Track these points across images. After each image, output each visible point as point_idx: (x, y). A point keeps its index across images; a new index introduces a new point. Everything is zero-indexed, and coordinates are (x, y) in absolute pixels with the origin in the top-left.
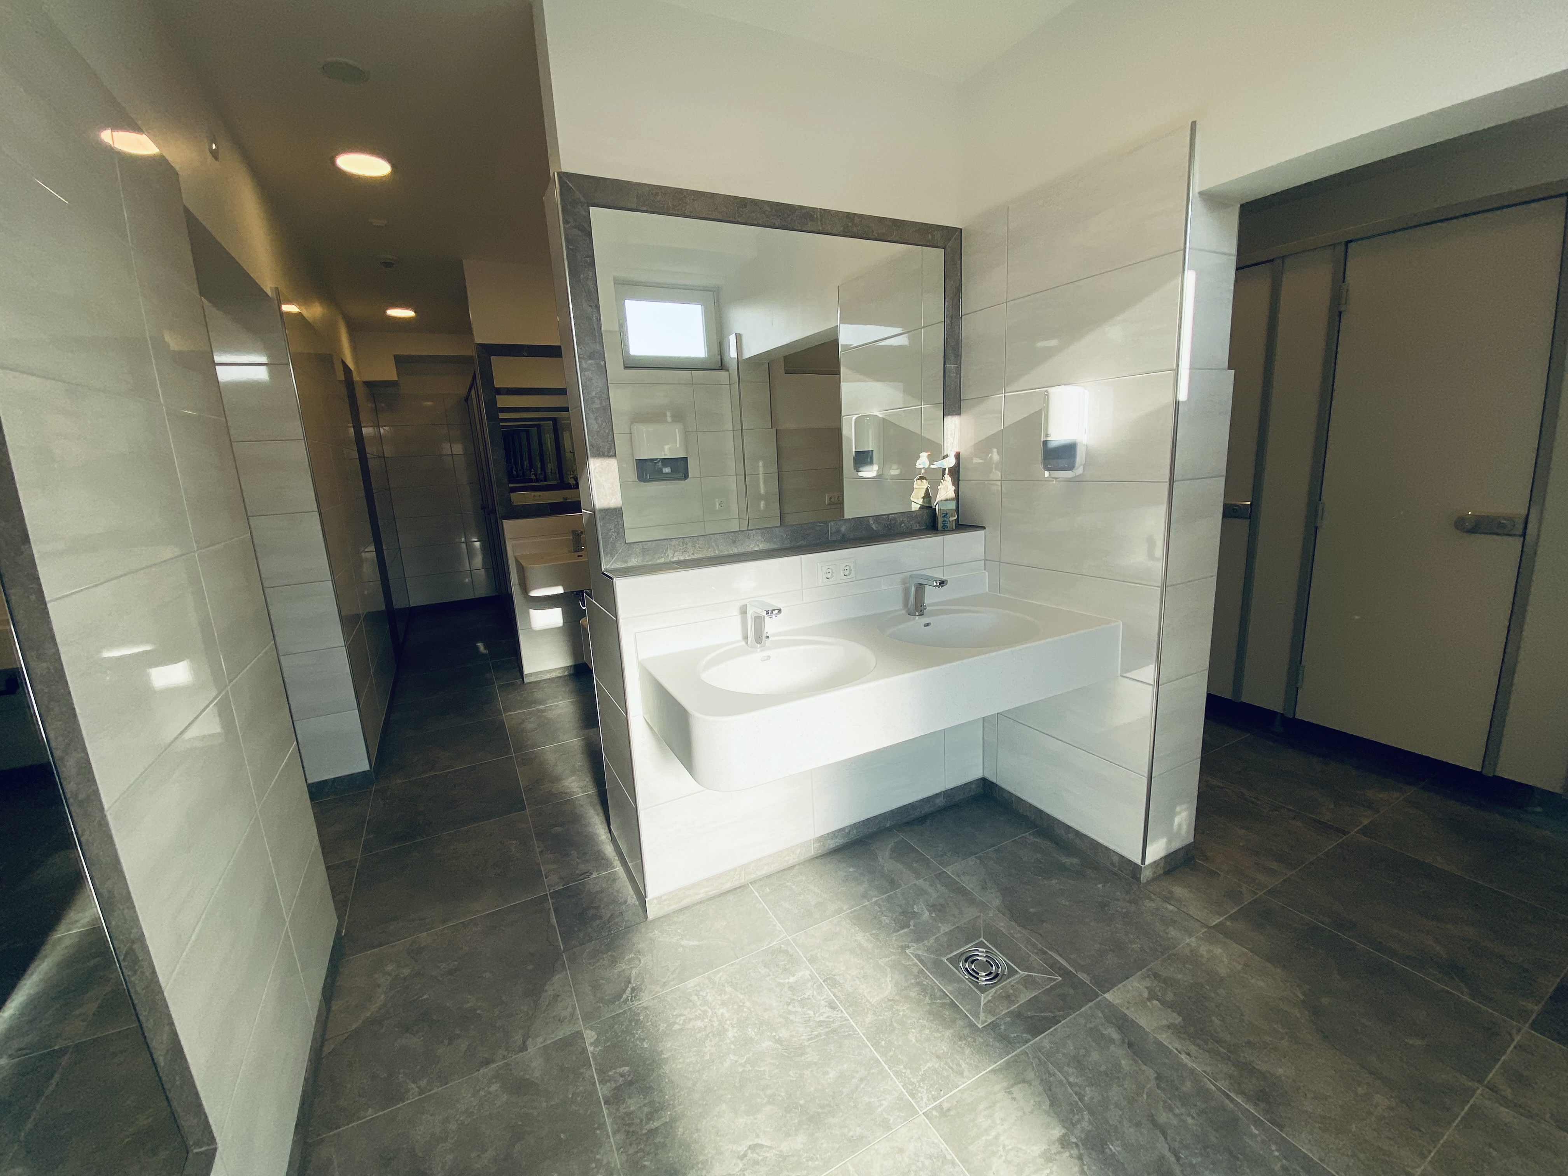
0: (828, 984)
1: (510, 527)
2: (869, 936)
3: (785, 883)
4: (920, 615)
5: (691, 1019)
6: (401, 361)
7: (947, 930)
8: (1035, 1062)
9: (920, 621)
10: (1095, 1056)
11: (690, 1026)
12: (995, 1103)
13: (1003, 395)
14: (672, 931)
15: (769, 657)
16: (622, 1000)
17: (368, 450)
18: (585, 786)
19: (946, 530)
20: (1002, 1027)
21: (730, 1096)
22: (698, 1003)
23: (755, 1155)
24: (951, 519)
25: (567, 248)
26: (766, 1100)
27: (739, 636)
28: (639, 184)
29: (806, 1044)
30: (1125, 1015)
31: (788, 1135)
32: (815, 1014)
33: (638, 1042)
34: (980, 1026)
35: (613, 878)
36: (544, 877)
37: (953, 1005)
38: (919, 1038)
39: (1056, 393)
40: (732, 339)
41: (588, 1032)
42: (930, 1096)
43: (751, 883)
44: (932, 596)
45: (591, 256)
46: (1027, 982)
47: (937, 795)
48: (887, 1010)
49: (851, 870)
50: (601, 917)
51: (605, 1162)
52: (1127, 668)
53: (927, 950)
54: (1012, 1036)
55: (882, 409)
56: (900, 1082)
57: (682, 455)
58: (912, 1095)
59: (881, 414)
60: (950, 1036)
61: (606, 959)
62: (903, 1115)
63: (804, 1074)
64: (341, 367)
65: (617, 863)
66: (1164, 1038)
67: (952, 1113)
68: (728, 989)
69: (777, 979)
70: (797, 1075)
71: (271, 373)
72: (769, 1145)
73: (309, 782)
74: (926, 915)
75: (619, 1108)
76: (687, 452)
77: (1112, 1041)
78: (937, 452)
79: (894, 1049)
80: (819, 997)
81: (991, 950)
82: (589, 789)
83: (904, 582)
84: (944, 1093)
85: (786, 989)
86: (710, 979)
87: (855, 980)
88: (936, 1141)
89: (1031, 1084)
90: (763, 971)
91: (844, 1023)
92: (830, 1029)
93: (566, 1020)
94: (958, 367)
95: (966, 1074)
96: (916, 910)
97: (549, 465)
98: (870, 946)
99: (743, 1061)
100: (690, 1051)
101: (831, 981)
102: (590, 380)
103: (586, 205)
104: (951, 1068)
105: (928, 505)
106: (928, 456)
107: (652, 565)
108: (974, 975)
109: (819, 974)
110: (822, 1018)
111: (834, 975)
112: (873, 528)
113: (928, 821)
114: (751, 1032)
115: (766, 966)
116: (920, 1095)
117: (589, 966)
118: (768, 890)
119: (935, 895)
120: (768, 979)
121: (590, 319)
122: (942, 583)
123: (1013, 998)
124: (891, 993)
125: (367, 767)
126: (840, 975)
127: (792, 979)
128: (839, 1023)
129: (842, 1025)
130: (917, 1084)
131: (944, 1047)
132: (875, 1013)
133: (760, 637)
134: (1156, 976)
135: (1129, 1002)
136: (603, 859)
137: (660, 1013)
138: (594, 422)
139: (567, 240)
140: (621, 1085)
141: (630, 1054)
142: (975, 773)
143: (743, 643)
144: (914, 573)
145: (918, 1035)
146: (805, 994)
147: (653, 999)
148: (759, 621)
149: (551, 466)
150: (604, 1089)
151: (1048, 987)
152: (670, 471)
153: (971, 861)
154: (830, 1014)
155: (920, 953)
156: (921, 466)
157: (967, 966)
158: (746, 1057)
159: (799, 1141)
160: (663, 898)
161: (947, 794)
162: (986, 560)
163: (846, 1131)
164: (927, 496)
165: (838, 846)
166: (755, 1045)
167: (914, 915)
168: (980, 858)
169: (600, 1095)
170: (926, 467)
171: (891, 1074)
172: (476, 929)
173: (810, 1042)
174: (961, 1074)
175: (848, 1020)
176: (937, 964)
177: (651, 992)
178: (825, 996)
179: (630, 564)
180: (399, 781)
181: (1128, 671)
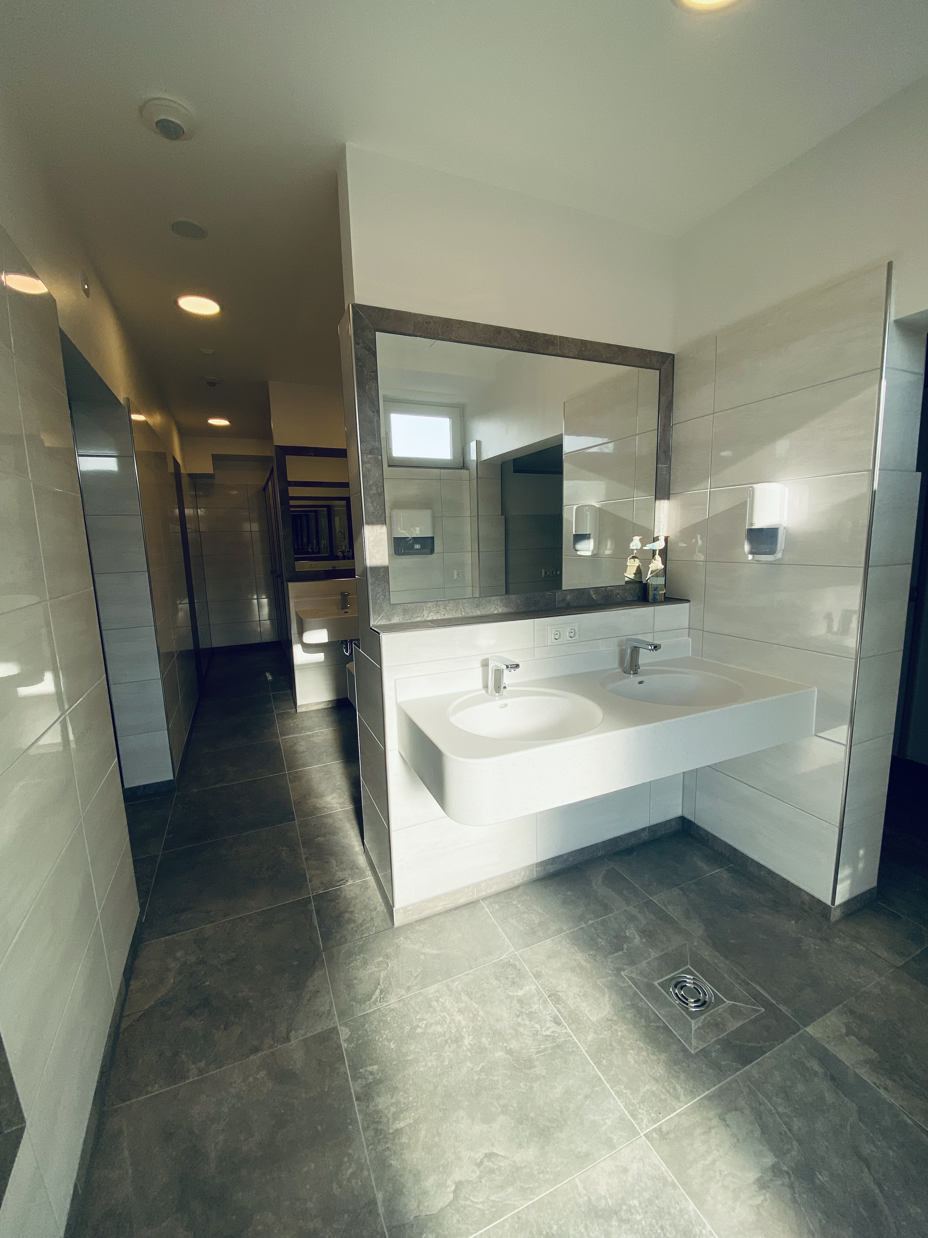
0: (552, 999)
1: (293, 588)
2: (587, 956)
3: (511, 902)
4: (635, 674)
5: (431, 1024)
6: (216, 458)
7: (657, 955)
8: (746, 1090)
9: (633, 680)
10: (801, 1088)
11: (430, 1031)
12: (710, 1128)
13: (709, 490)
14: (415, 939)
15: (506, 705)
16: (372, 1000)
17: (188, 526)
18: (343, 803)
19: (655, 602)
20: (713, 1054)
21: (467, 1103)
22: (438, 1009)
23: (490, 1164)
24: (661, 592)
25: (357, 364)
26: (500, 1109)
27: (480, 685)
28: (416, 315)
29: (535, 1057)
30: (826, 1049)
31: (520, 1146)
32: (541, 1028)
33: (386, 1043)
34: (693, 1052)
35: (365, 886)
36: (308, 881)
37: (666, 1028)
38: (637, 1059)
39: (759, 488)
40: (473, 445)
41: (343, 1028)
42: (650, 1118)
43: (482, 900)
44: (645, 657)
45: (374, 372)
46: (734, 1011)
47: (643, 830)
48: (606, 1029)
49: (569, 893)
50: (354, 921)
51: (356, 1157)
52: (821, 728)
53: (640, 974)
54: (723, 1063)
55: (599, 501)
56: (622, 1102)
57: (430, 535)
58: (632, 1115)
59: (597, 504)
60: (666, 1059)
61: (358, 960)
62: (626, 1135)
63: (533, 1087)
64: (172, 464)
65: (369, 873)
66: (863, 1072)
67: (672, 1136)
68: (465, 998)
69: (507, 991)
70: (528, 1088)
71: (120, 465)
72: (504, 1155)
73: (126, 787)
74: (637, 940)
75: (368, 1105)
76: (434, 532)
77: (816, 1074)
78: (650, 537)
79: (614, 1069)
80: (545, 1012)
81: (698, 977)
82: (347, 806)
83: (620, 645)
84: (662, 1116)
85: (515, 1002)
86: (448, 986)
87: (576, 998)
88: (657, 1162)
89: (742, 1113)
90: (495, 982)
91: (568, 1039)
92: (556, 1044)
93: (325, 1015)
94: (668, 467)
95: (682, 1098)
96: (628, 934)
97: (323, 542)
98: (588, 966)
99: (479, 1069)
100: (431, 1055)
101: (555, 997)
102: (369, 470)
103: (373, 330)
104: (669, 1092)
105: (639, 580)
106: (640, 540)
107: (410, 623)
108: (683, 1000)
109: (544, 989)
110: (548, 1033)
111: (558, 992)
112: (593, 598)
113: (635, 853)
114: (485, 1041)
115: (497, 978)
116: (640, 1116)
117: (344, 965)
118: (497, 907)
119: (644, 922)
120: (499, 990)
121: (371, 422)
122: (656, 647)
123: (721, 1026)
124: (609, 1013)
125: (171, 778)
126: (562, 991)
127: (520, 993)
128: (564, 1039)
129: (566, 1041)
130: (637, 1105)
131: (660, 1070)
132: (595, 1032)
133: (499, 687)
134: (852, 1012)
135: (828, 1037)
136: (357, 868)
137: (405, 1016)
138: (370, 505)
139: (356, 358)
140: (370, 1083)
141: (379, 1053)
142: (677, 812)
143: (484, 691)
144: (629, 637)
145: (636, 1057)
146: (532, 1008)
147: (399, 1001)
148: (499, 674)
149: (324, 542)
150: (356, 1085)
151: (753, 1017)
152: (420, 548)
153: (676, 891)
154: (555, 1029)
155: (633, 976)
156: (635, 548)
157: (677, 991)
158: (480, 1066)
159: (530, 1153)
160: (408, 909)
161: (652, 829)
162: (689, 628)
163: (573, 1146)
164: (639, 572)
165: (556, 871)
166: (488, 1053)
167: (626, 939)
168: (682, 889)
169: (352, 1090)
170: (639, 548)
171: (613, 1093)
172: (251, 925)
173: (538, 1055)
174: (678, 1098)
175: (572, 1036)
176: (650, 987)
177: (397, 995)
178: (550, 1012)
179: (393, 622)
180: (195, 790)
181: (822, 731)
